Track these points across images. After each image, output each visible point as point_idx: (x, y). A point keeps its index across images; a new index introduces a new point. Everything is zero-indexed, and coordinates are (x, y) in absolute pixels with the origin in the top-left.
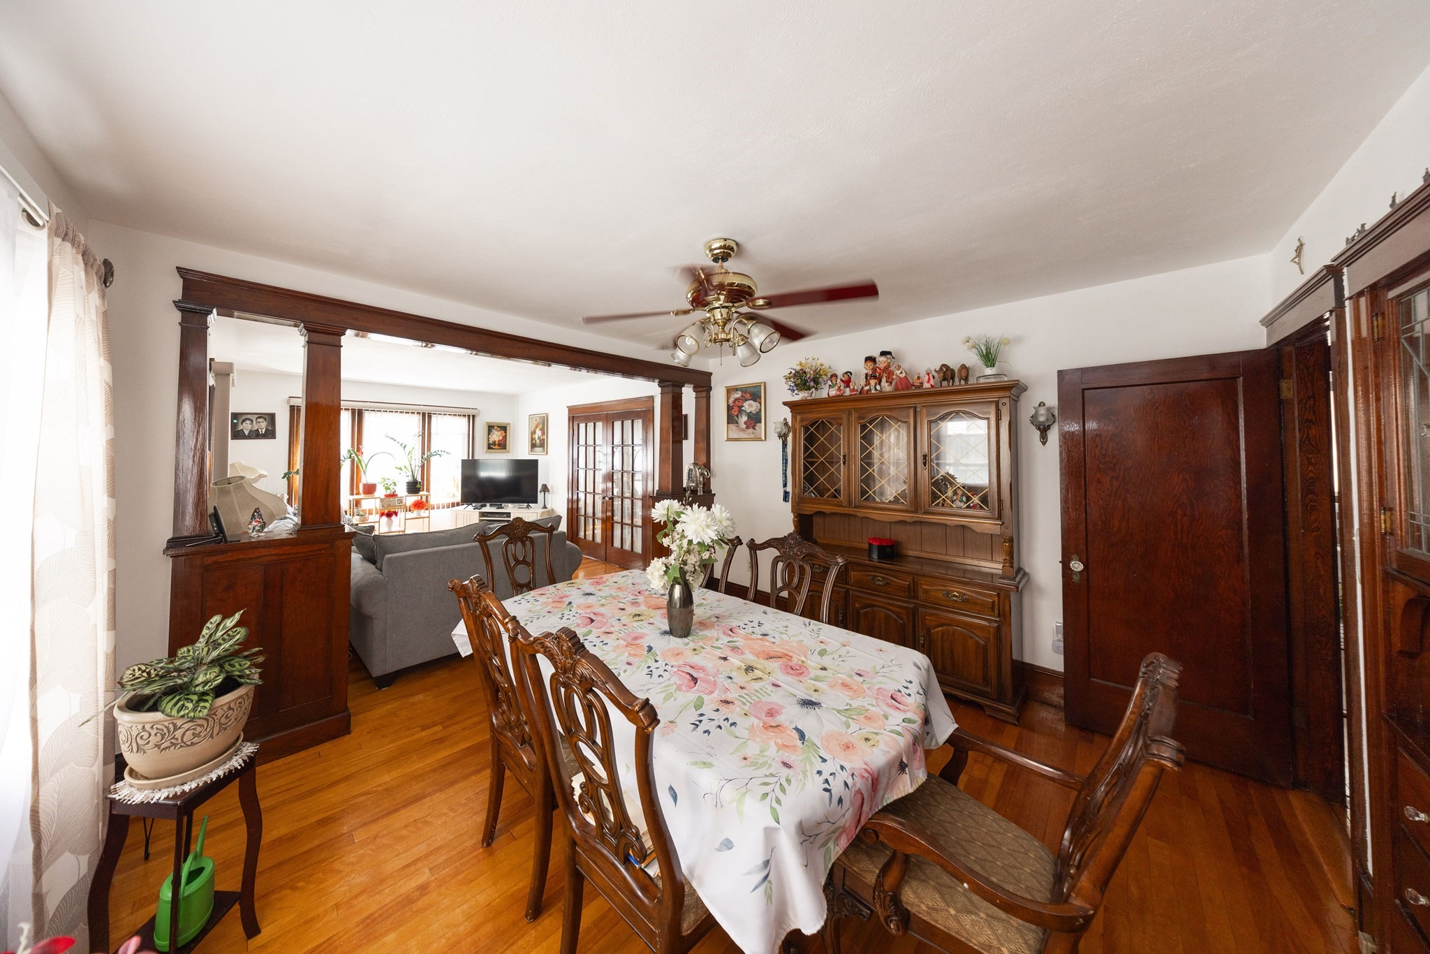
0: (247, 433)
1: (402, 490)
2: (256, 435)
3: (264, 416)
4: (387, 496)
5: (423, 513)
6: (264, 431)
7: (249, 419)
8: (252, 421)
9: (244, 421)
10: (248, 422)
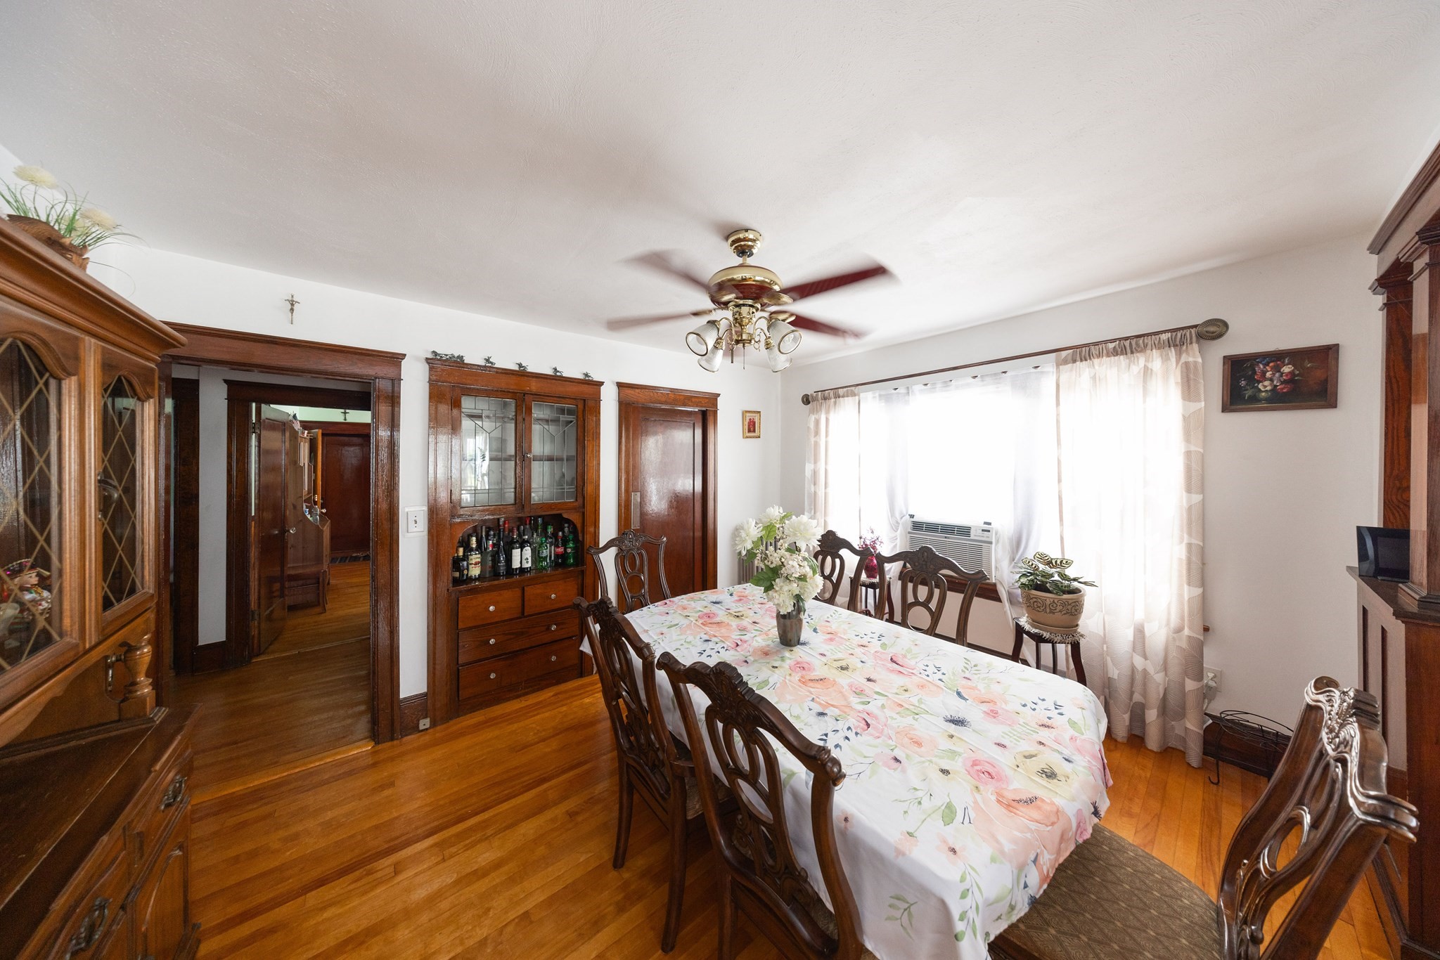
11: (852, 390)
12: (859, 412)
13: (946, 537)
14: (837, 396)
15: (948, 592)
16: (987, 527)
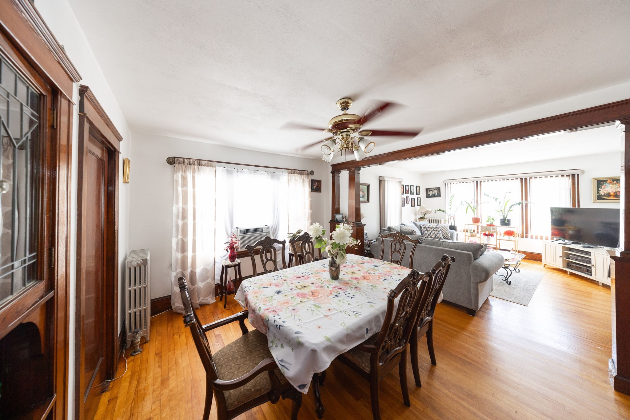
0: (431, 195)
1: (497, 223)
2: (434, 196)
3: (436, 189)
4: (488, 225)
5: (512, 238)
6: (436, 194)
7: (431, 190)
8: (432, 191)
9: (430, 191)
10: (431, 191)
11: (211, 164)
12: (215, 176)
13: (255, 234)
14: (200, 164)
15: (254, 256)
16: (267, 227)
